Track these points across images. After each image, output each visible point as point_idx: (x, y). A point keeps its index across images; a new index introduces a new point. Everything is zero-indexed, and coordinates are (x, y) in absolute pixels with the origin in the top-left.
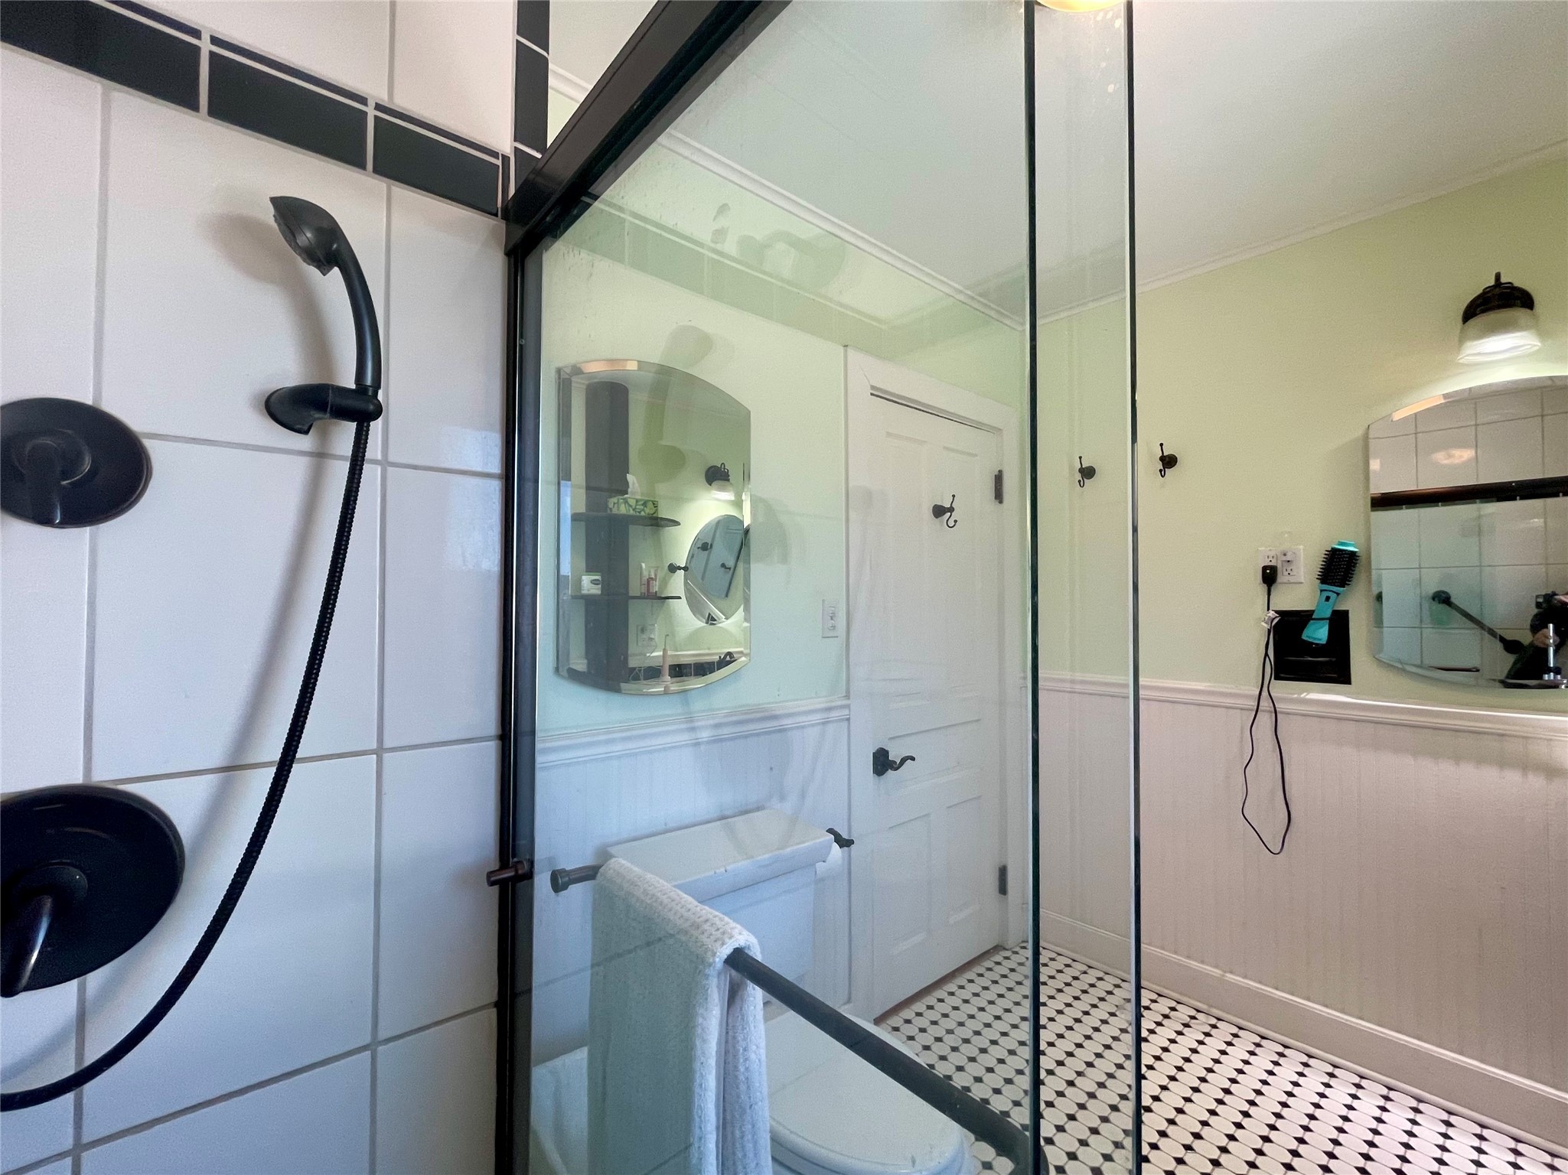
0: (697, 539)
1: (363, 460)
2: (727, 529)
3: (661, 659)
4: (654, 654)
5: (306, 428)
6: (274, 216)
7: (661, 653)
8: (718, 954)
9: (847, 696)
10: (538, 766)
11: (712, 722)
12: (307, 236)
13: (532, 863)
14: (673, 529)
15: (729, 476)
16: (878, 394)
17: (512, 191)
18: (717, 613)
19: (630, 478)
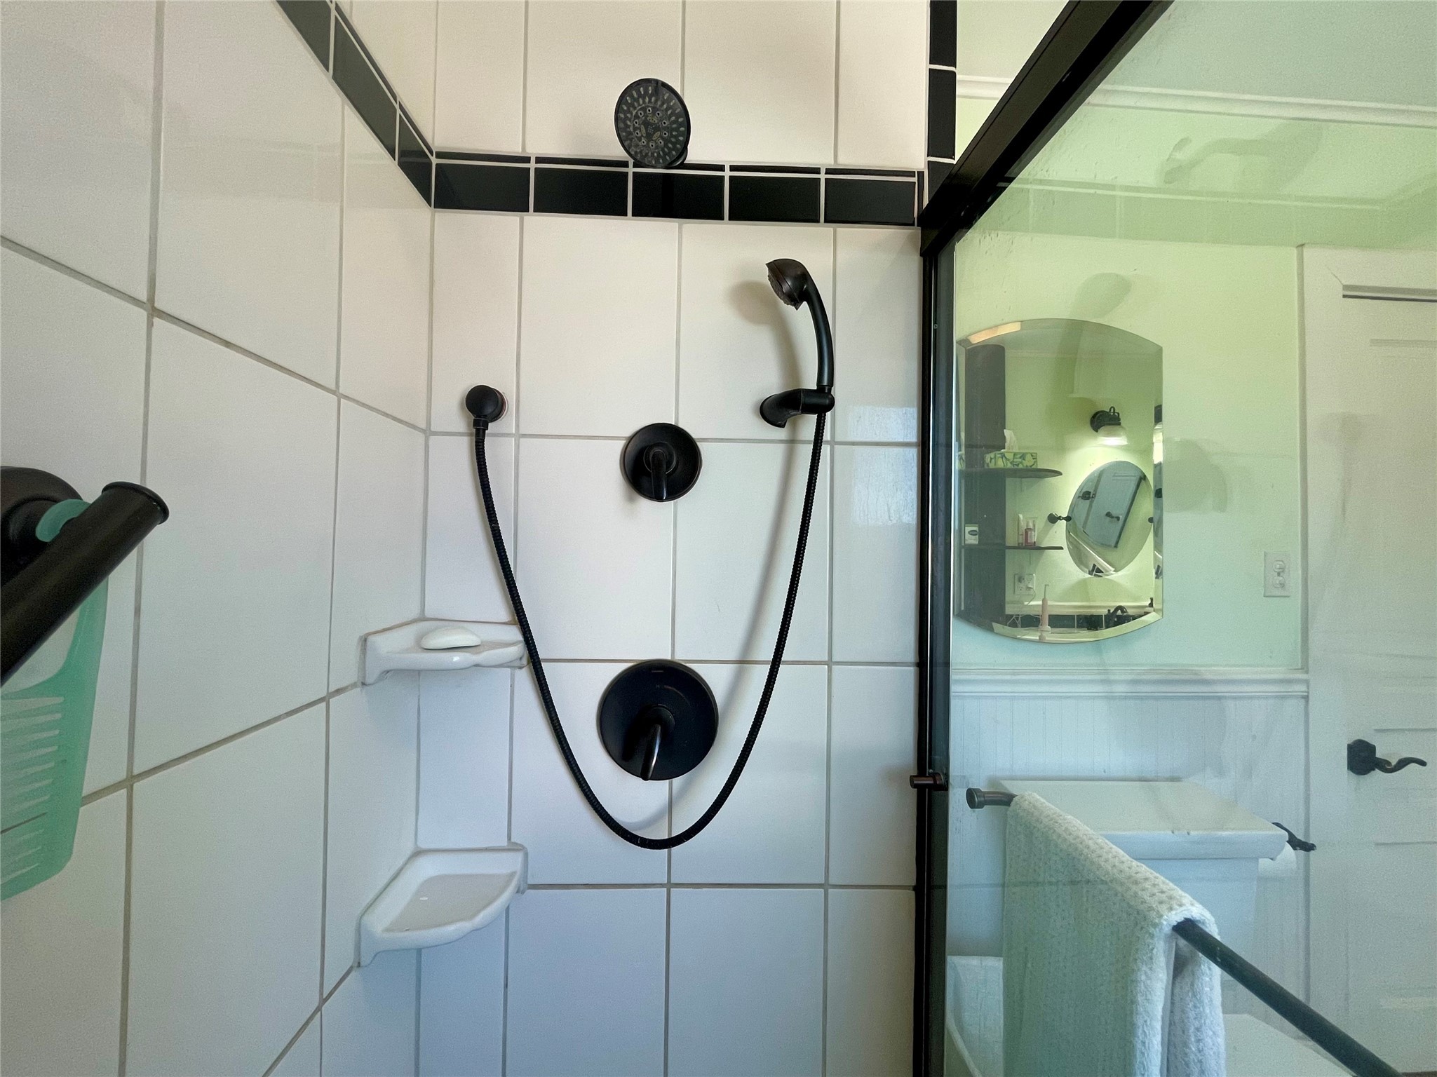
0: (1081, 487)
1: (822, 442)
2: (1114, 476)
3: (1041, 609)
4: (1032, 603)
5: (783, 423)
6: (769, 276)
7: (1040, 603)
8: (1165, 917)
9: (1305, 668)
10: (952, 694)
11: (1130, 677)
12: (788, 285)
13: (947, 776)
14: (1054, 480)
15: (1119, 420)
16: (1353, 293)
17: (926, 202)
18: (1101, 563)
19: (1007, 433)
